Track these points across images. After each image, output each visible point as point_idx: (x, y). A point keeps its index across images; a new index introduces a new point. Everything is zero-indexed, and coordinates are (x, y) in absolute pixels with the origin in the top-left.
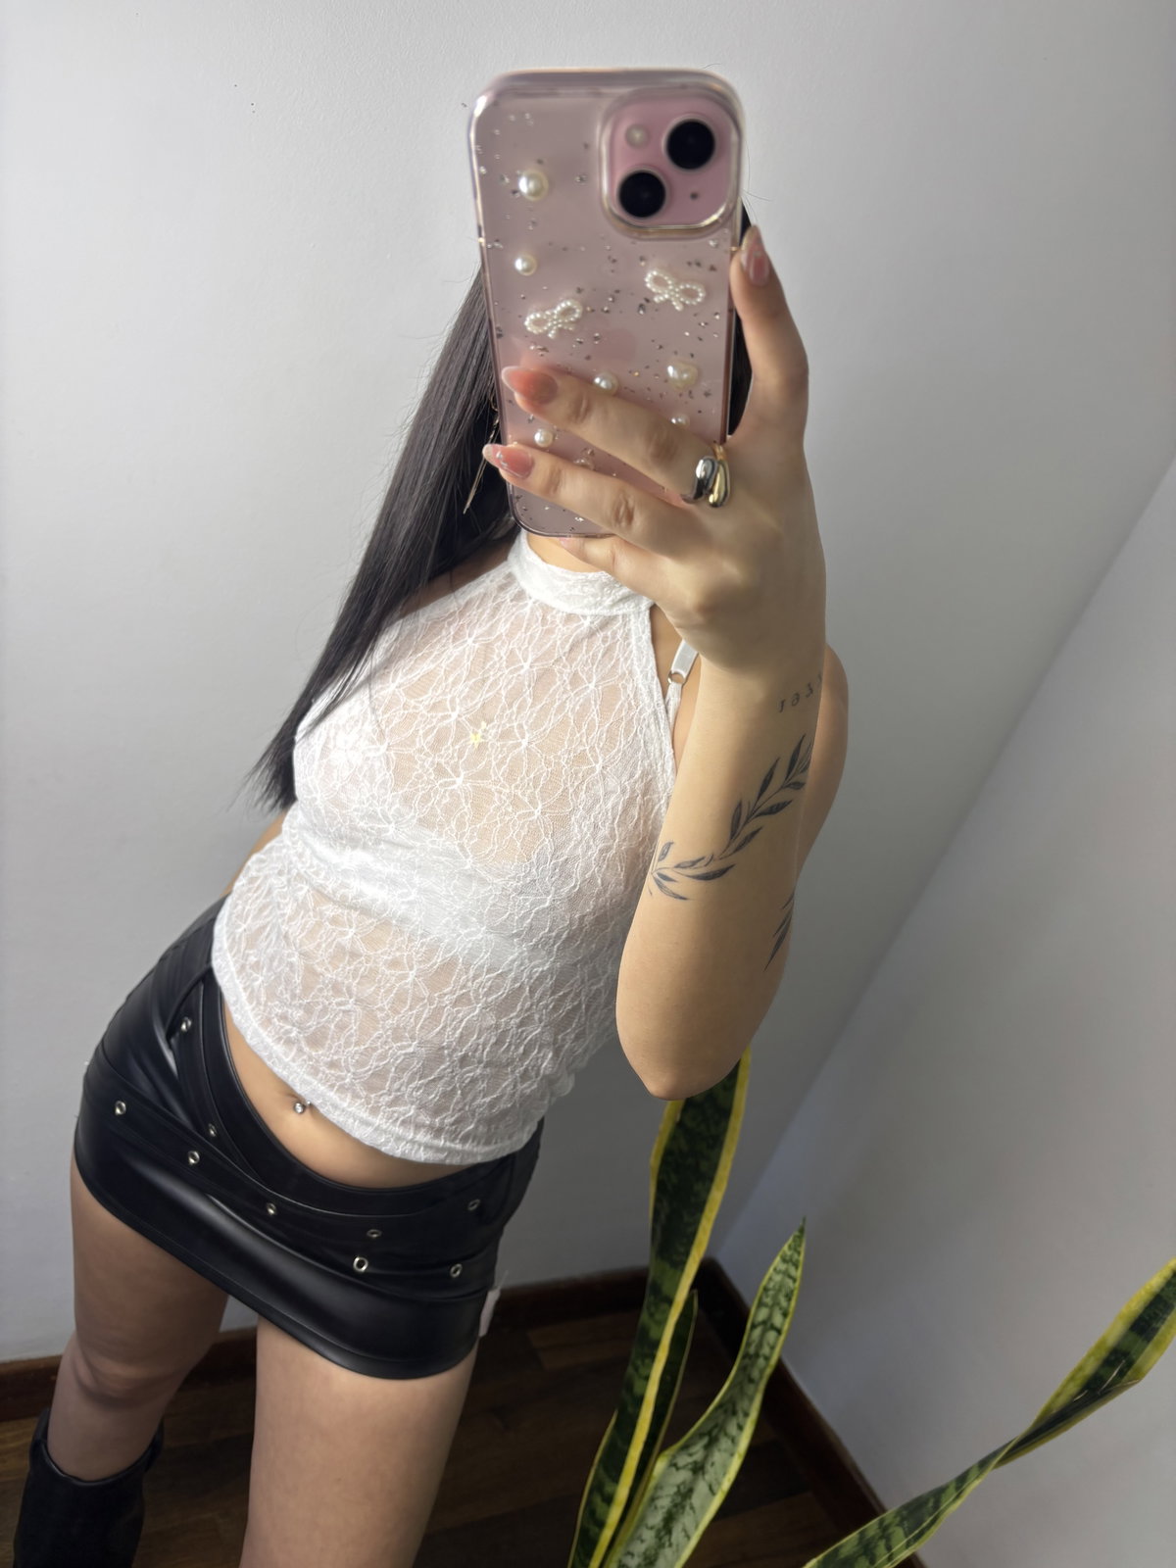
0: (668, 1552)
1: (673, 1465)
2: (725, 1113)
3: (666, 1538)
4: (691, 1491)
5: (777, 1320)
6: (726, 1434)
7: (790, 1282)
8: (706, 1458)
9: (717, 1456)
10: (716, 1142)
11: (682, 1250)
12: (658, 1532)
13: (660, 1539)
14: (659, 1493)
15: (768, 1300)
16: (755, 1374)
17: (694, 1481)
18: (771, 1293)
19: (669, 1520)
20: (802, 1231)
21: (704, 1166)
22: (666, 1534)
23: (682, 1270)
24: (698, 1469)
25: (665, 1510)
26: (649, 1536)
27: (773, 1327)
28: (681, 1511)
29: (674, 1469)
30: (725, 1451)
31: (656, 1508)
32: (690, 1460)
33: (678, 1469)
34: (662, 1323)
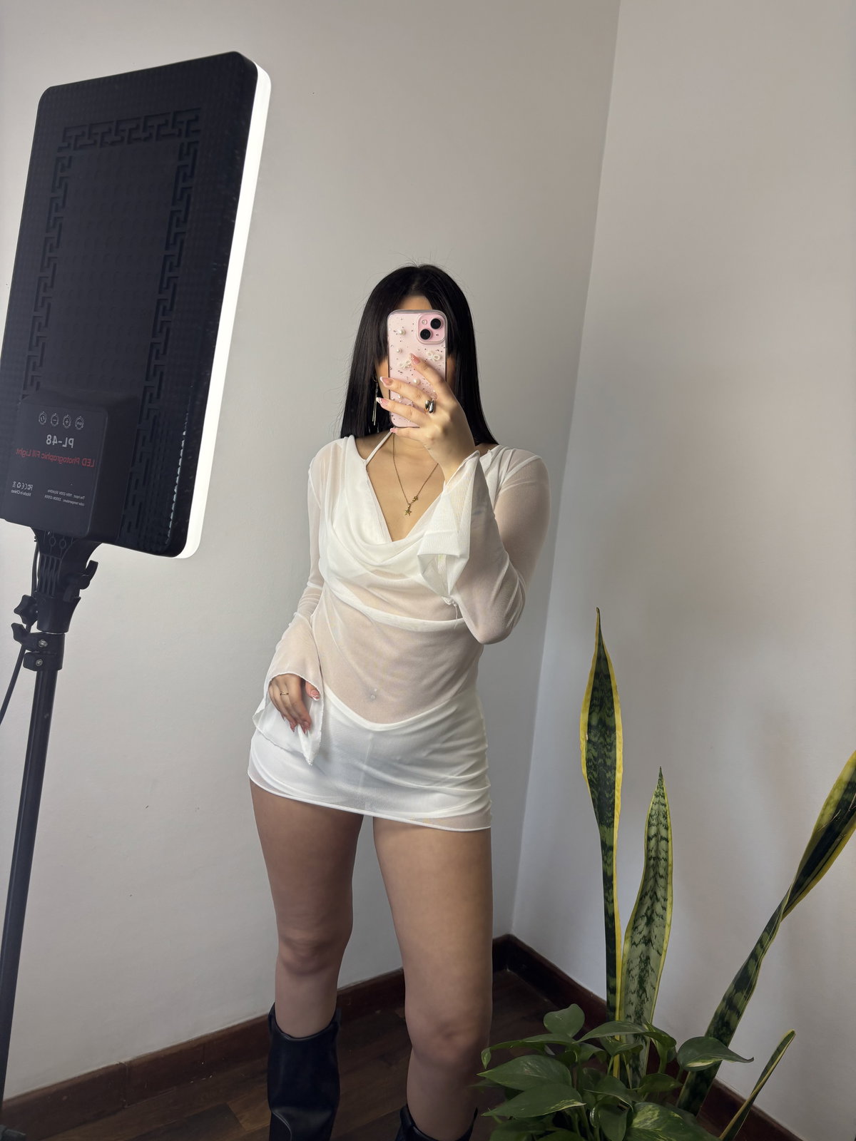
0: (647, 1004)
1: (633, 944)
2: (613, 730)
3: (644, 995)
4: (648, 958)
5: (663, 833)
6: (657, 915)
7: (662, 807)
8: (650, 932)
9: (656, 931)
10: (612, 746)
11: (610, 815)
12: (638, 992)
13: (640, 997)
14: (631, 966)
15: (654, 822)
16: (662, 872)
17: (648, 950)
18: (655, 817)
19: (642, 981)
20: (661, 775)
21: (609, 762)
22: (643, 993)
23: (613, 826)
24: (648, 941)
25: (637, 976)
26: (634, 998)
27: (662, 838)
28: (647, 975)
29: (634, 946)
30: (660, 926)
31: (633, 978)
32: (641, 936)
33: (636, 946)
34: (611, 865)
